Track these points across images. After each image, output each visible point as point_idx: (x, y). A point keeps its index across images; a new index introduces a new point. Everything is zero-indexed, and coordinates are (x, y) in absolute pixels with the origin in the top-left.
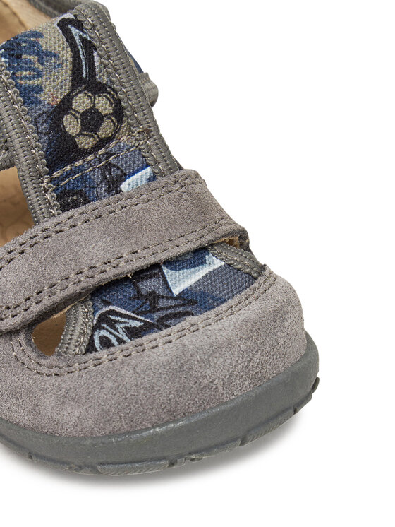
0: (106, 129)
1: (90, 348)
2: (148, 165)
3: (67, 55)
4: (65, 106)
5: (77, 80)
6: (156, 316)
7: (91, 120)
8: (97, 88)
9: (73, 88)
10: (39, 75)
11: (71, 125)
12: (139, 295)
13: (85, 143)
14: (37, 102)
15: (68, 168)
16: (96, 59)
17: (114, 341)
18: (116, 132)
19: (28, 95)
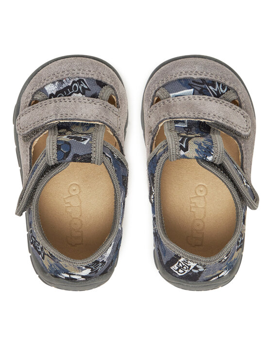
6: (203, 86)
17: (221, 86)
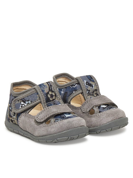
0: (54, 98)
1: (55, 122)
2: (60, 103)
3: (48, 86)
4: (48, 93)
5: (49, 90)
7: (52, 96)
8: (52, 92)
9: (49, 91)
10: (44, 88)
11: (49, 96)
12: (61, 117)
13: (51, 99)
14: (44, 92)
15: (48, 103)
16: (52, 87)
18: (55, 98)
19: (43, 91)
